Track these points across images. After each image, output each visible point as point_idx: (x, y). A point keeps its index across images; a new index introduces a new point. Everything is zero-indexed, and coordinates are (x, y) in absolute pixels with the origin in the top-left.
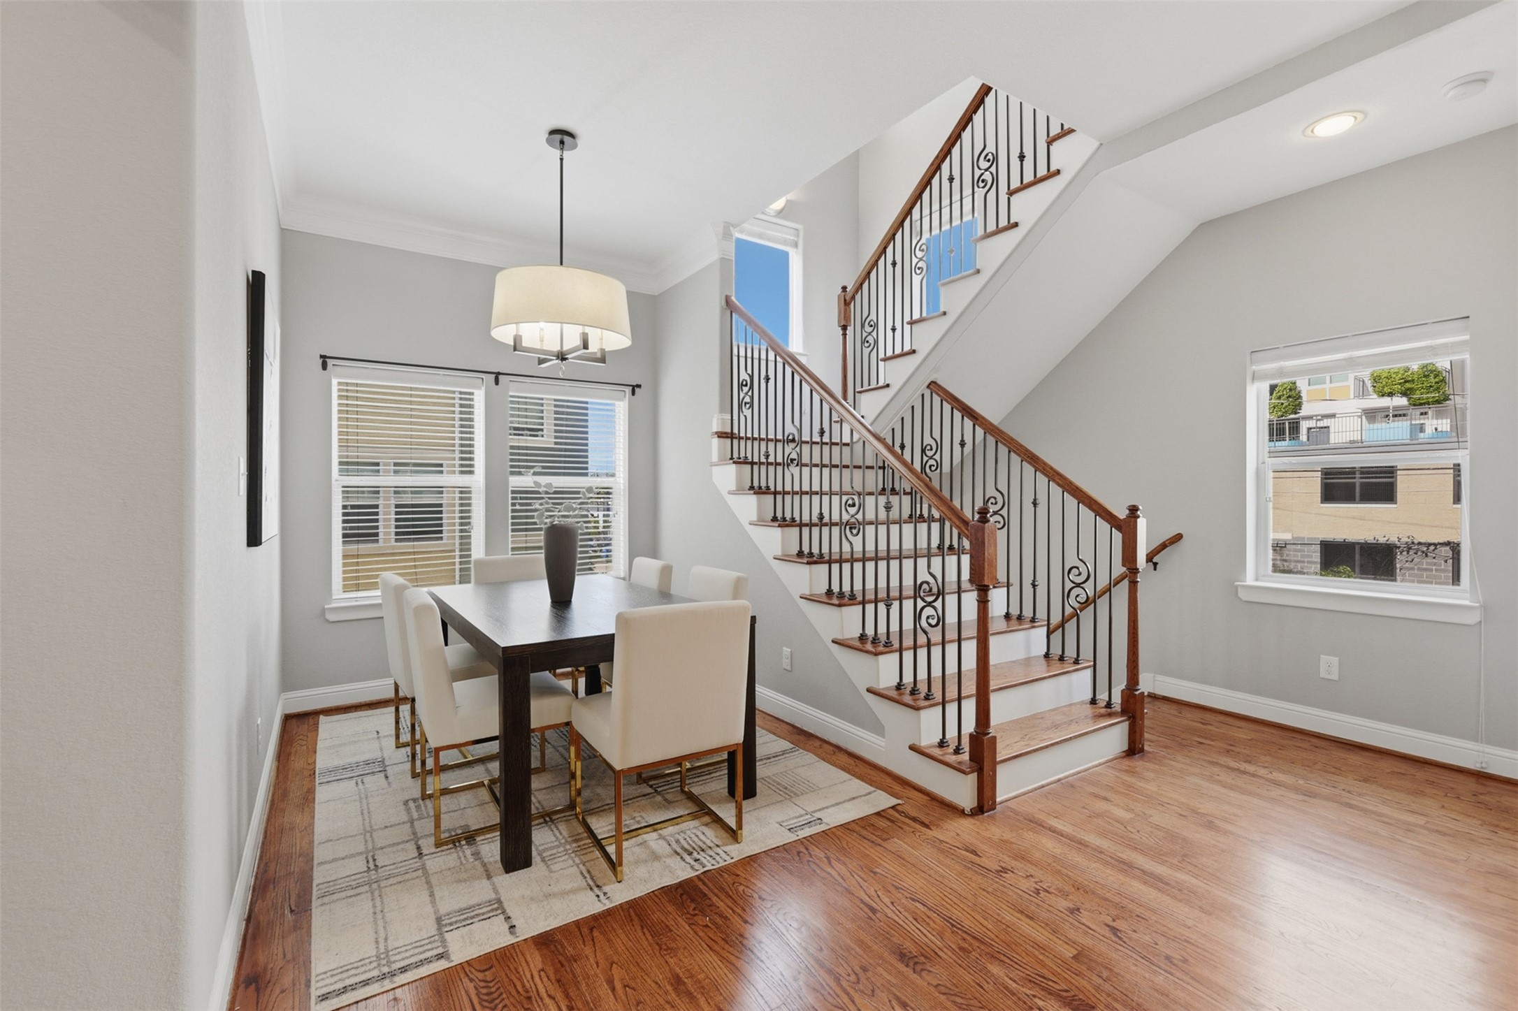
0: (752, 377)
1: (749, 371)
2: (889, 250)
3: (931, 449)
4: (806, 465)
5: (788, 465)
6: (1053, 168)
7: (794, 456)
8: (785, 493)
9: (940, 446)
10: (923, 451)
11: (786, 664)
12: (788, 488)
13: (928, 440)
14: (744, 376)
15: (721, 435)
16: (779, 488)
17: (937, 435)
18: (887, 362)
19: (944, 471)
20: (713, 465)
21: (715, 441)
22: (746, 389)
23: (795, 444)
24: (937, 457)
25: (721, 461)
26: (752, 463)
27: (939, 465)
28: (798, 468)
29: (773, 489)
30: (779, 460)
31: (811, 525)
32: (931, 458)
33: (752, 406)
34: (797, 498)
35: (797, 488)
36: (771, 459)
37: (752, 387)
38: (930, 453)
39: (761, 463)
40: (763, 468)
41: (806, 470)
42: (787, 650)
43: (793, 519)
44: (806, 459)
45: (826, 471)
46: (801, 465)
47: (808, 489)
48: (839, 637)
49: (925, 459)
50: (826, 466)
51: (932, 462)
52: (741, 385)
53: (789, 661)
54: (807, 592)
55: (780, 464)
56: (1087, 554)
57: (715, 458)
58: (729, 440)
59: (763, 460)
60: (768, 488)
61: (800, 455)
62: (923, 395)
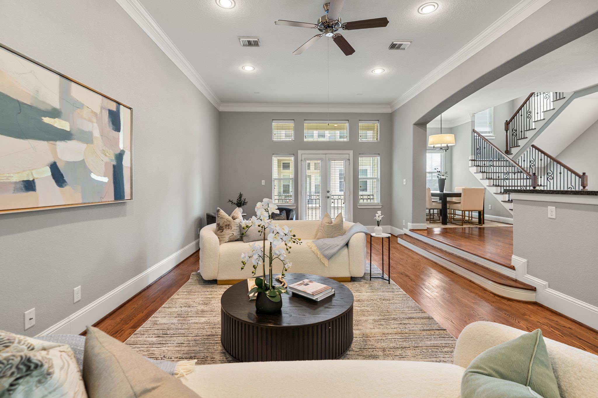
0: (480, 147)
1: (480, 146)
2: (520, 112)
3: (532, 161)
4: (495, 166)
5: (490, 166)
6: (564, 97)
7: (492, 164)
8: (489, 173)
9: (535, 160)
10: (530, 162)
11: (490, 208)
12: (490, 171)
13: (531, 159)
14: (478, 147)
15: (472, 160)
16: (488, 171)
17: (534, 158)
18: (527, 131)
19: (536, 167)
20: (469, 167)
21: (470, 162)
22: (478, 150)
23: (492, 162)
24: (534, 163)
25: (472, 166)
26: (480, 166)
27: (535, 165)
28: (493, 167)
29: (486, 172)
30: (488, 165)
31: (496, 179)
32: (532, 163)
33: (480, 154)
34: (492, 174)
35: (492, 171)
36: (486, 165)
37: (480, 149)
38: (532, 162)
39: (483, 166)
40: (483, 167)
41: (495, 168)
42: (490, 205)
43: (491, 178)
44: (495, 165)
45: (500, 167)
46: (493, 166)
47: (495, 172)
48: (503, 200)
49: (531, 164)
50: (500, 166)
51: (532, 164)
52: (477, 149)
53: (491, 208)
54: (495, 192)
55: (488, 166)
56: (573, 184)
57: (470, 165)
58: (474, 161)
59: (483, 165)
60: (485, 171)
61: (493, 164)
62: (530, 148)
